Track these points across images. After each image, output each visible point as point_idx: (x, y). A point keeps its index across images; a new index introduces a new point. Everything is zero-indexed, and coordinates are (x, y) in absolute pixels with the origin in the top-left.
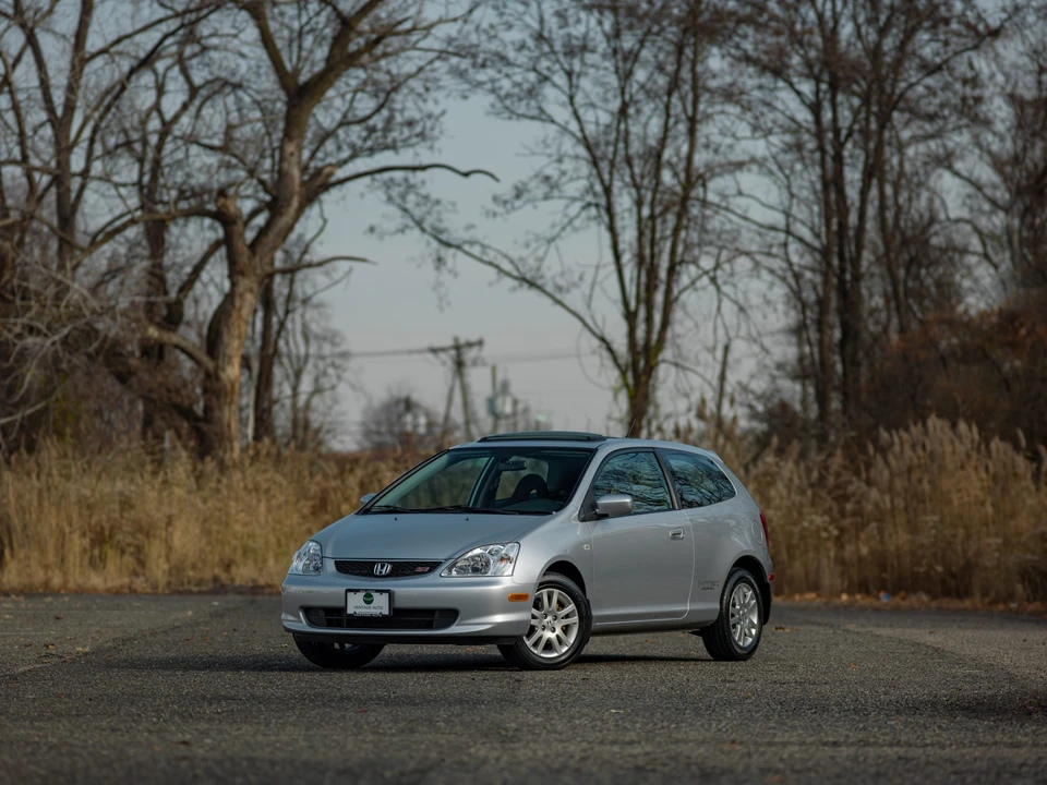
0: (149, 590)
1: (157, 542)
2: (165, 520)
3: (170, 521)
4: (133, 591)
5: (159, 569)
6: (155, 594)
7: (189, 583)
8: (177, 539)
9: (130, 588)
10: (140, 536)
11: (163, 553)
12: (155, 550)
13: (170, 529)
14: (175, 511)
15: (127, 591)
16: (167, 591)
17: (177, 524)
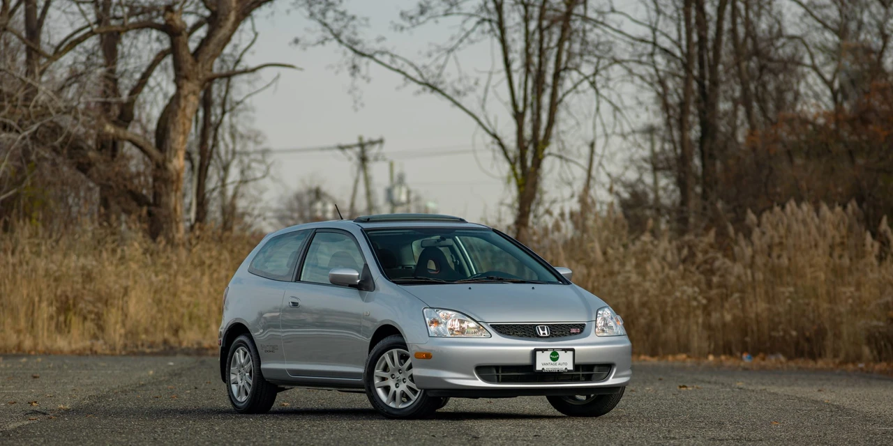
0: (108, 352)
1: (114, 310)
2: (122, 290)
3: (126, 291)
4: (94, 353)
5: (116, 333)
6: (112, 355)
7: (143, 345)
8: (132, 309)
9: (91, 350)
10: (100, 305)
11: (120, 319)
12: (113, 317)
13: (125, 299)
14: (130, 283)
15: (89, 352)
16: (123, 353)
17: (133, 294)
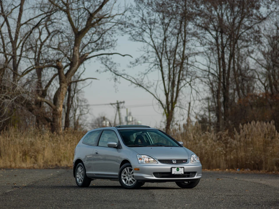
0: (38, 168)
1: (40, 155)
2: (43, 149)
5: (41, 162)
6: (40, 169)
7: (49, 166)
8: (46, 154)
9: (33, 167)
10: (36, 153)
11: (42, 157)
12: (40, 157)
13: (44, 151)
14: (45, 146)
15: (32, 168)
16: (43, 168)
17: (46, 150)
